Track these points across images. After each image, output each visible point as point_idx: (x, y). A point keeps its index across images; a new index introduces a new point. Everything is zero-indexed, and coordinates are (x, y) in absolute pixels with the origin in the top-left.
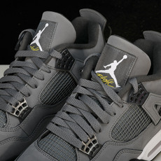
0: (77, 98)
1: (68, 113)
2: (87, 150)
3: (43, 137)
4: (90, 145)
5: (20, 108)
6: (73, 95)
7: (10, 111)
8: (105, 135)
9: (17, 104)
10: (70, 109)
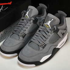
0: (39, 31)
1: (37, 36)
2: (42, 46)
3: (30, 43)
4: (43, 45)
5: (23, 34)
6: (38, 31)
7: (20, 35)
8: (47, 42)
9: (22, 33)
10: (37, 35)
